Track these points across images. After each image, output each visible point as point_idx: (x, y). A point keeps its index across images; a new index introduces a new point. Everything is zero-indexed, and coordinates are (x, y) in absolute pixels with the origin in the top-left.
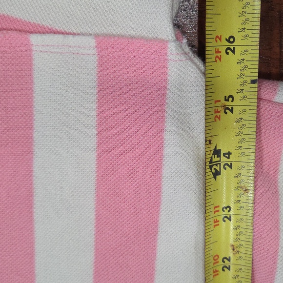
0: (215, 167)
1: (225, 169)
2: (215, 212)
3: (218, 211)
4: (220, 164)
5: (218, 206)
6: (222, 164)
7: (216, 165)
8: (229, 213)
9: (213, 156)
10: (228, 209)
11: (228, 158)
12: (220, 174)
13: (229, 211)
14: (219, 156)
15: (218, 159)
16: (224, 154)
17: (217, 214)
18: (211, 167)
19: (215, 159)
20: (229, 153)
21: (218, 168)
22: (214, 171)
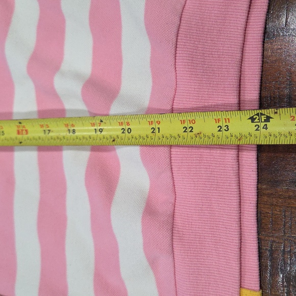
0: (258, 117)
1: (256, 126)
2: (225, 119)
3: (226, 122)
4: (259, 122)
5: (229, 122)
6: (259, 124)
7: (259, 119)
8: (224, 131)
9: (265, 116)
10: (227, 129)
11: (263, 128)
12: (252, 122)
13: (225, 130)
14: (265, 121)
15: (263, 121)
16: (266, 125)
17: (224, 121)
18: (258, 114)
19: (263, 118)
20: (266, 128)
21: (256, 120)
22: (254, 117)
